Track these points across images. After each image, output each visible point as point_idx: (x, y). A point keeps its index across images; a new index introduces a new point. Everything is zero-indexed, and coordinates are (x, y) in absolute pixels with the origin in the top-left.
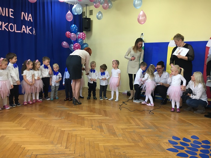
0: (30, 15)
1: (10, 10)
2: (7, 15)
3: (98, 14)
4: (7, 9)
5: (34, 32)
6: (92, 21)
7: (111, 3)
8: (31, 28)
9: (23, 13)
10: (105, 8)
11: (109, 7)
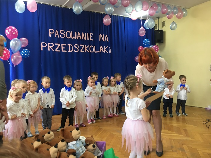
0: (106, 36)
1: (90, 34)
2: (88, 39)
3: (172, 25)
4: (88, 34)
5: (110, 51)
6: (165, 32)
7: (186, 11)
8: (107, 47)
9: (100, 35)
10: (178, 17)
11: (184, 16)
